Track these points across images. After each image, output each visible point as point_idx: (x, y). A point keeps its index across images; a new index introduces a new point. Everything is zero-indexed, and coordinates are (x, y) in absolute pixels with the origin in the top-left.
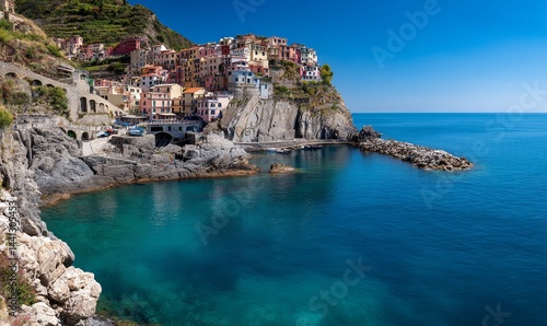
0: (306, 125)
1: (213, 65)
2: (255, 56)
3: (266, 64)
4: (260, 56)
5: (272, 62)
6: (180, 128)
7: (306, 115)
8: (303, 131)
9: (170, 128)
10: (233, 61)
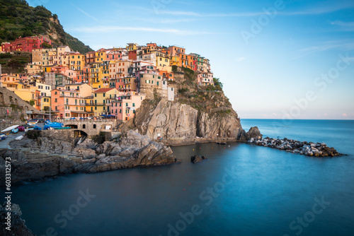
0: (205, 125)
1: (122, 67)
2: (159, 62)
3: (169, 70)
4: (163, 62)
5: (174, 68)
6: (95, 126)
7: (204, 116)
8: (203, 130)
9: (84, 126)
10: (142, 64)
